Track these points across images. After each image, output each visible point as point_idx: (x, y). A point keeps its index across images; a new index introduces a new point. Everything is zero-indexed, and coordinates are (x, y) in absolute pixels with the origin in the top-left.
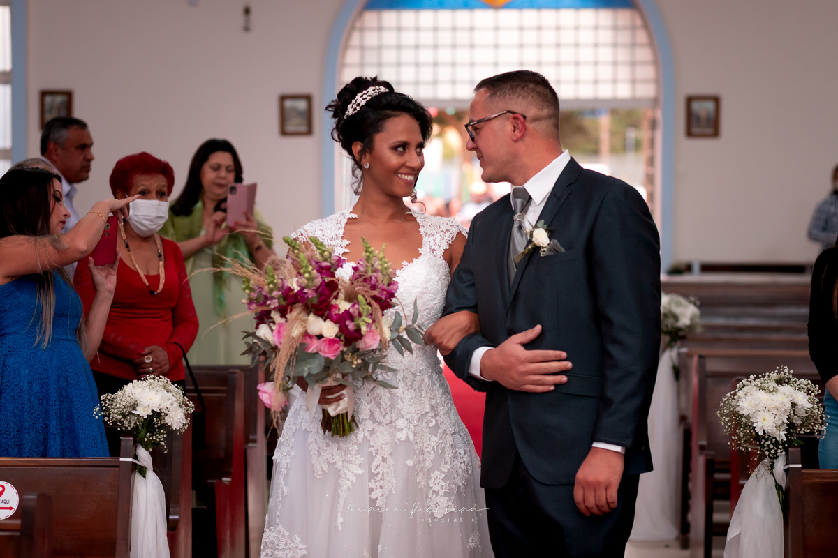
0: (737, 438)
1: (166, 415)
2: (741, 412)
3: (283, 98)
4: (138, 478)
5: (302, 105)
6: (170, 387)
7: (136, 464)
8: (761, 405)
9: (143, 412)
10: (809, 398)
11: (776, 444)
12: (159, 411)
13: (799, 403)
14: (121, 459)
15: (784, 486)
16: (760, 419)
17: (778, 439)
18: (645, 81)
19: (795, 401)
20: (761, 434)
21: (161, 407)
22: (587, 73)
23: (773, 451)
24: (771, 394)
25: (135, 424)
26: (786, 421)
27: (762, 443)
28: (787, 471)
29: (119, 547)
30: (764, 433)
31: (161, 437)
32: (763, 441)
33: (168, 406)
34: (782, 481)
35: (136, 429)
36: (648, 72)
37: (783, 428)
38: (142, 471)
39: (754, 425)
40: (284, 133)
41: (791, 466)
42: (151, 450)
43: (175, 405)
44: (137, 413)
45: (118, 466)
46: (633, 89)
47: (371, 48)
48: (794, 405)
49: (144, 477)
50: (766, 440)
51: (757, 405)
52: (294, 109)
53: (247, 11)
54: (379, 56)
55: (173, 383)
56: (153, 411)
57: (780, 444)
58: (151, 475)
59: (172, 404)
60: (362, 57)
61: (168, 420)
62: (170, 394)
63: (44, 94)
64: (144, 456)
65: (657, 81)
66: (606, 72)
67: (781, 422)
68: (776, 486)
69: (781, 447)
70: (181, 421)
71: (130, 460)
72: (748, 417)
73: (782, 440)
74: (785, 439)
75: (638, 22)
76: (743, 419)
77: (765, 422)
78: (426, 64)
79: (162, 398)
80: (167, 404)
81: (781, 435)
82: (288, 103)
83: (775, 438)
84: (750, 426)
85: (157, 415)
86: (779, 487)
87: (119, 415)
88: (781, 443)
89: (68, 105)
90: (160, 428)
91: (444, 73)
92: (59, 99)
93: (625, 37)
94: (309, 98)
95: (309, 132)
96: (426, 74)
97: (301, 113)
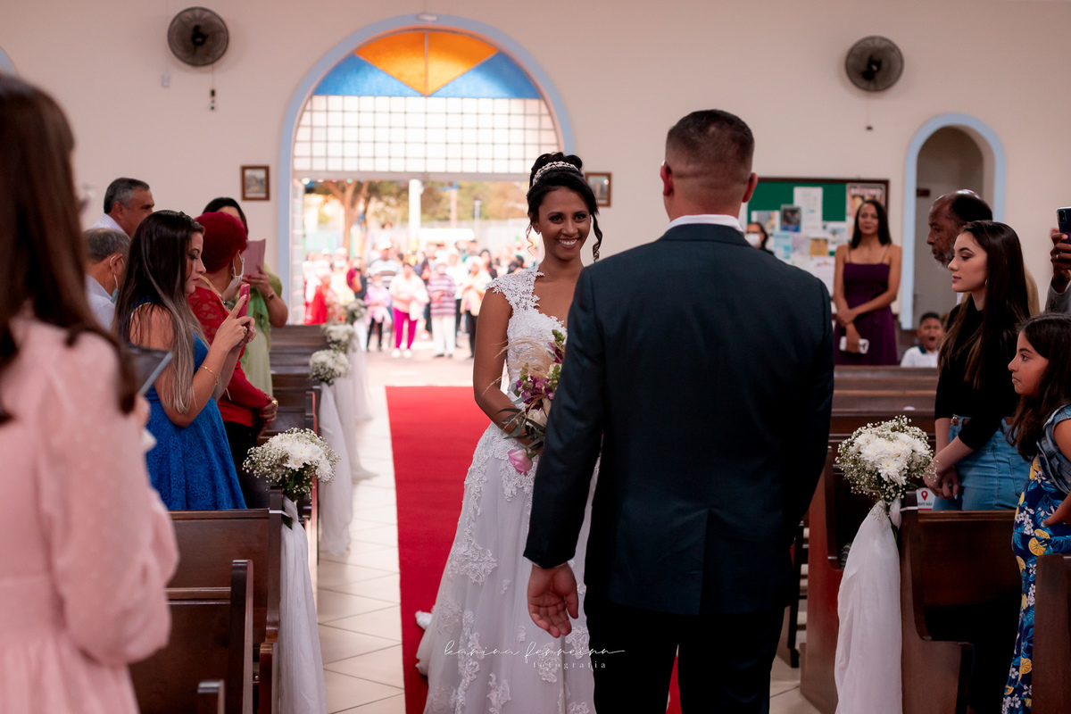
1: (316, 467)
2: (866, 460)
3: (244, 169)
4: (285, 529)
5: (261, 174)
7: (284, 516)
8: (885, 452)
9: (294, 465)
12: (309, 464)
13: (918, 450)
15: (898, 527)
16: (884, 465)
19: (915, 448)
20: (886, 479)
21: (311, 460)
24: (892, 442)
25: (283, 476)
26: (906, 467)
27: (885, 487)
28: (901, 512)
29: (270, 599)
30: (888, 478)
32: (886, 485)
33: (318, 459)
35: (284, 481)
37: (903, 473)
38: (289, 523)
39: (879, 472)
40: (245, 198)
41: (907, 508)
42: (297, 501)
43: (324, 458)
44: (289, 466)
45: (267, 518)
47: (320, 127)
48: (913, 452)
49: (291, 528)
50: (889, 485)
51: (880, 452)
52: (253, 178)
53: (213, 93)
54: (327, 134)
56: (304, 464)
57: (900, 489)
58: (297, 525)
59: (321, 457)
60: (312, 134)
61: (318, 473)
64: (292, 507)
67: (902, 468)
68: (892, 527)
71: (280, 512)
72: (874, 464)
73: (902, 484)
74: (905, 484)
75: (544, 110)
76: (869, 465)
77: (889, 469)
78: (366, 142)
79: (312, 451)
80: (316, 458)
81: (902, 480)
82: (248, 173)
83: (897, 483)
85: (308, 467)
86: (894, 527)
87: (268, 468)
88: (901, 487)
90: (309, 480)
91: (382, 150)
93: (532, 122)
94: (266, 169)
95: (267, 198)
96: (366, 150)
97: (260, 182)
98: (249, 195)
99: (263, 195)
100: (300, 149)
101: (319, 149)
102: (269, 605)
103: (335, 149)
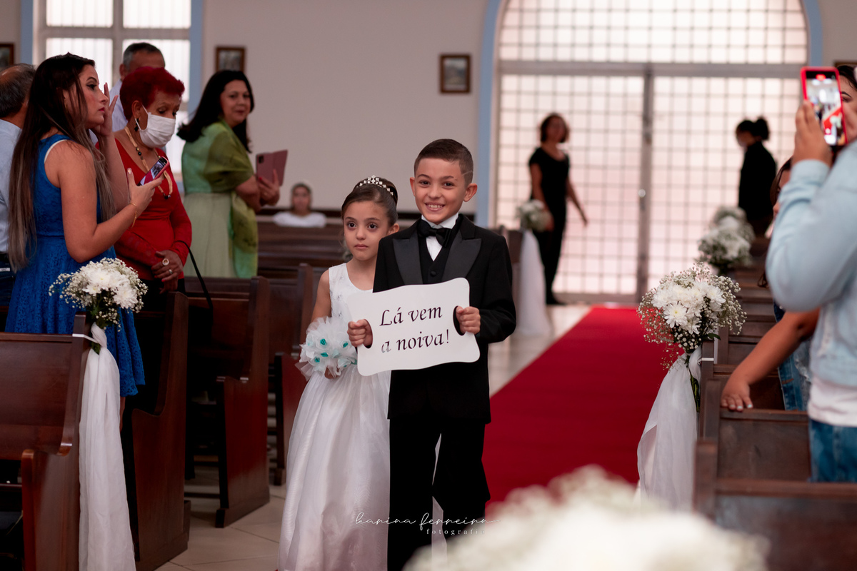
0: (650, 330)
1: (115, 294)
2: (654, 305)
3: (443, 57)
4: (92, 354)
5: (461, 64)
6: (123, 269)
7: (91, 342)
8: (674, 298)
9: (93, 290)
10: (724, 294)
11: (689, 338)
12: (107, 290)
13: (712, 298)
14: (74, 335)
15: (699, 381)
16: (672, 312)
17: (691, 332)
18: (796, 46)
19: (709, 296)
20: (673, 326)
21: (110, 286)
22: (738, 38)
23: (686, 344)
24: (686, 289)
25: (89, 302)
26: (699, 315)
27: (675, 336)
28: (701, 364)
29: (68, 417)
30: (675, 326)
31: (113, 316)
32: (677, 334)
33: (118, 286)
34: (698, 376)
35: (89, 308)
36: (799, 38)
37: (695, 322)
38: (97, 348)
39: (666, 318)
40: (443, 91)
41: (704, 359)
42: (105, 328)
43: (126, 285)
44: (87, 291)
45: (70, 341)
46: (783, 55)
47: (530, 11)
48: (707, 300)
49: (98, 353)
50: (679, 333)
51: (669, 298)
52: (453, 68)
54: (538, 19)
55: (128, 266)
56: (102, 290)
57: (693, 338)
58: (105, 352)
59: (123, 284)
60: (521, 19)
61: (117, 299)
62: (124, 276)
63: (219, 49)
64: (99, 334)
65: (807, 47)
66: (757, 37)
67: (693, 315)
68: (691, 380)
69: (693, 340)
70: (131, 300)
71: (84, 336)
72: (661, 311)
73: (694, 333)
74: (698, 333)
76: (657, 312)
77: (677, 315)
78: (582, 28)
79: (112, 278)
80: (117, 284)
81: (694, 329)
82: (448, 63)
83: (687, 331)
84: (661, 319)
85: (106, 294)
86: (693, 381)
87: (73, 293)
88: (694, 336)
89: (242, 60)
90: (111, 307)
91: (600, 36)
92: (233, 55)
94: (467, 58)
95: (467, 90)
96: (582, 37)
97: (459, 72)
98: (449, 86)
99: (462, 87)
100: (508, 36)
101: (529, 36)
102: (66, 423)
103: (546, 36)
